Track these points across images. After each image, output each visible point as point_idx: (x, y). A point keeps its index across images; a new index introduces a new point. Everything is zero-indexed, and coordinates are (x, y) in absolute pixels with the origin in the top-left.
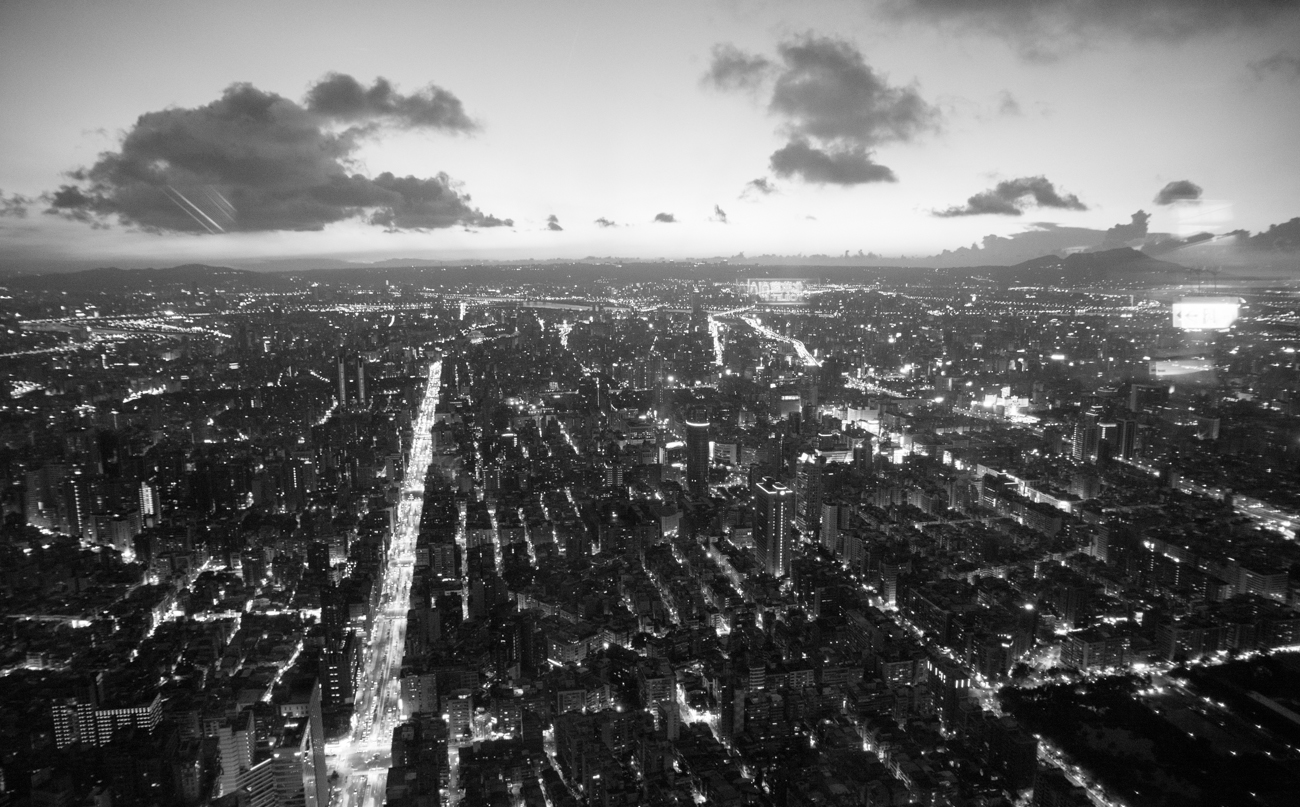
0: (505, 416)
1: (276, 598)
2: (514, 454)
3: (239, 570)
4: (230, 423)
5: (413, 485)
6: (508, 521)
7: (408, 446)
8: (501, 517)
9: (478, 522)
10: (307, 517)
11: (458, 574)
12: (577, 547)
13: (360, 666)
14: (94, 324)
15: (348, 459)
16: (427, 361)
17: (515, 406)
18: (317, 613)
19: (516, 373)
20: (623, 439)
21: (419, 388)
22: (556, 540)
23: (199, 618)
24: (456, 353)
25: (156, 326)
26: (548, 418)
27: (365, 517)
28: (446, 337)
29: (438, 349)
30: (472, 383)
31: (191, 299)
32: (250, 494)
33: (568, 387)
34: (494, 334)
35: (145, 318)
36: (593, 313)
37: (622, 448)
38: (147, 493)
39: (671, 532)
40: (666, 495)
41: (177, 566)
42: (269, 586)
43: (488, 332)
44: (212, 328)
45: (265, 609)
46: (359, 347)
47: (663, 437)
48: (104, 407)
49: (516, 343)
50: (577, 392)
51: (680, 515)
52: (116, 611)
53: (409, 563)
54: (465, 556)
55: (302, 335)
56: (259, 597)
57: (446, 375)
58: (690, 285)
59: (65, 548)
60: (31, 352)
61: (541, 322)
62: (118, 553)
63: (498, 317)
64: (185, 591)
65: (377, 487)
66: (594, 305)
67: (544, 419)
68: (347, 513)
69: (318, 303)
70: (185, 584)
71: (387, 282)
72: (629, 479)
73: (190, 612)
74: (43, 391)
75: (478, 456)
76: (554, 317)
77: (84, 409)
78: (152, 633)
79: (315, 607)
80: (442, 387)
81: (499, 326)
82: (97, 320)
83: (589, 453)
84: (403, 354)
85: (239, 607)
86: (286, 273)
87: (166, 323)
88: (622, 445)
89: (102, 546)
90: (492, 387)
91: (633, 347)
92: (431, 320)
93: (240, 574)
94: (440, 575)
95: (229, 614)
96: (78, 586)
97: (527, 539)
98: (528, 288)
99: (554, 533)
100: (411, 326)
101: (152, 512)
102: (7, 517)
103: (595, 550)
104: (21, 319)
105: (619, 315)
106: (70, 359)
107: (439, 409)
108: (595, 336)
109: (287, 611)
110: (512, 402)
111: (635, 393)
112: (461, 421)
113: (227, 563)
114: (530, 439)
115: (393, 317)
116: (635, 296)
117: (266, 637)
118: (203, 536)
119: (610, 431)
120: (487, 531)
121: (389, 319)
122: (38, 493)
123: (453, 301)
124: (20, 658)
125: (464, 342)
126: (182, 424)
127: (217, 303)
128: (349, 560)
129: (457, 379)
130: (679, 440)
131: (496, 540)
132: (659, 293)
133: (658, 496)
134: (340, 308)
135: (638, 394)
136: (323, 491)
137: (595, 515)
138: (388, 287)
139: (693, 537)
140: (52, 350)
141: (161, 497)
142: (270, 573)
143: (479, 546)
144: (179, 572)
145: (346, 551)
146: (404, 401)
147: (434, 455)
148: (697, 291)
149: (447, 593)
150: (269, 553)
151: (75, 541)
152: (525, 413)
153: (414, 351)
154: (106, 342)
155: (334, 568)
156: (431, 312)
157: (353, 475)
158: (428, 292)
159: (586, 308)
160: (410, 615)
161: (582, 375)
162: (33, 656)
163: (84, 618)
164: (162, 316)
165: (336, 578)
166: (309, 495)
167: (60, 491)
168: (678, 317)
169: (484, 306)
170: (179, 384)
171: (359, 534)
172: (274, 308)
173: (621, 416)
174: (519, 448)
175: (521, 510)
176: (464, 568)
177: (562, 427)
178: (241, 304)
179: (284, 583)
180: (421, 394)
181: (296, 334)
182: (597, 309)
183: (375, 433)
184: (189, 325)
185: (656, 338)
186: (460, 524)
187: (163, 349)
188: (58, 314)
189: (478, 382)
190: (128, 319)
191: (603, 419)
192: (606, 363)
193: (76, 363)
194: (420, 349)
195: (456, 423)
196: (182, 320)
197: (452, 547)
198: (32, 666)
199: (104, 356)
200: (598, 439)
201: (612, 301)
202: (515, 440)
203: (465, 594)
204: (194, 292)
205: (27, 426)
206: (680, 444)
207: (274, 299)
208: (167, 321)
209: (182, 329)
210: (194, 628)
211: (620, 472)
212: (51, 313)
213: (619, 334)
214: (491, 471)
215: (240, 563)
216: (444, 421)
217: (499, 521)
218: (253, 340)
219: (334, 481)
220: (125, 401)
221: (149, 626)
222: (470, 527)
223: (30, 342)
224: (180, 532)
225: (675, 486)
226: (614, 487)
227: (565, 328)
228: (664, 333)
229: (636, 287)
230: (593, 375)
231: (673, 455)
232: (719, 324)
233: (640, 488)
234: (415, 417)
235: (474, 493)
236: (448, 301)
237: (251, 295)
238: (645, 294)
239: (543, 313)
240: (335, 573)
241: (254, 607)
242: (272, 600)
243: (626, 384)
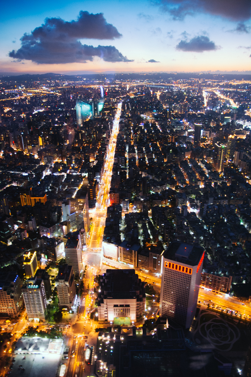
0: (141, 120)
1: (76, 170)
2: (142, 131)
3: (65, 161)
4: (62, 120)
5: (113, 139)
6: (140, 151)
7: (112, 128)
8: (138, 149)
9: (132, 151)
10: (83, 147)
11: (126, 166)
12: (160, 159)
13: (98, 190)
14: (24, 91)
15: (95, 131)
16: (117, 103)
17: (143, 117)
18: (87, 175)
19: (143, 107)
20: (175, 128)
21: (115, 111)
22: (154, 157)
23: (55, 174)
24: (126, 100)
25: (40, 91)
26: (153, 121)
27: (100, 148)
28: (123, 95)
29: (121, 99)
30: (130, 110)
31: (50, 84)
32: (68, 141)
33: (159, 111)
34: (137, 95)
35: (37, 89)
36: (167, 89)
37: (174, 131)
38: (40, 139)
39: (188, 157)
40: (187, 146)
41: (49, 160)
42: (74, 167)
43: (135, 94)
44: (56, 92)
45: (72, 173)
46: (97, 98)
47: (187, 128)
48: (28, 115)
49: (144, 98)
50: (162, 113)
51: (191, 152)
52: (34, 171)
53: (112, 162)
54: (127, 161)
55: (81, 94)
56: (71, 169)
57: (123, 107)
58: (198, 80)
59: (20, 153)
60: (8, 99)
61: (151, 91)
62: (34, 156)
63: (138, 90)
64: (51, 167)
65: (103, 140)
66: (167, 86)
67: (151, 121)
68: (95, 147)
69: (86, 85)
70: (51, 165)
71: (106, 78)
72: (176, 140)
73: (53, 173)
74: (12, 110)
75: (132, 131)
76: (155, 89)
77: (23, 115)
78: (43, 178)
79: (86, 173)
80: (122, 111)
81: (139, 92)
82: (25, 90)
83: (165, 132)
84: (110, 101)
85: (66, 172)
86: (76, 76)
87: (43, 91)
88: (174, 130)
89: (29, 154)
90: (136, 111)
91: (179, 100)
92: (119, 90)
93: (65, 163)
94: (120, 165)
95: (63, 174)
96: (24, 164)
97: (146, 156)
98: (148, 81)
99: (153, 155)
100: (112, 92)
101: (42, 145)
102: (6, 145)
103: (165, 161)
104: (5, 90)
105: (175, 90)
106: (18, 101)
107: (121, 117)
108: (168, 96)
109: (78, 174)
110: (142, 116)
111: (179, 114)
112: (127, 121)
113: (62, 159)
114: (147, 127)
115: (107, 89)
116: (180, 84)
117: (73, 180)
118: (55, 152)
119: (171, 125)
120: (134, 154)
121: (106, 89)
122: (13, 139)
123: (125, 84)
124: (11, 182)
125: (128, 97)
126: (49, 120)
127: (57, 85)
128: (95, 160)
129: (126, 108)
130: (192, 129)
131: (137, 157)
132: (188, 83)
133: (185, 146)
134: (92, 86)
135: (180, 114)
136: (88, 140)
137: (166, 150)
138: (106, 80)
139: (194, 158)
140: (13, 98)
141: (44, 141)
142: (74, 163)
143: (132, 158)
144: (50, 161)
145: (94, 158)
146: (111, 115)
147: (119, 131)
148: (200, 82)
149: (122, 171)
150: (74, 158)
151: (22, 152)
152: (146, 119)
154: (28, 96)
155: (91, 162)
156: (119, 88)
157: (96, 136)
158: (118, 82)
159: (165, 87)
160: (112, 176)
161: (163, 108)
162: (15, 182)
163: (26, 173)
164: (42, 89)
165: (92, 165)
166: (84, 141)
167: (18, 139)
168: (194, 91)
169: (134, 86)
170: (47, 108)
171: (98, 153)
172: (73, 86)
173: (175, 121)
174: (144, 130)
175: (144, 148)
176: (127, 164)
177: (157, 124)
178: (64, 85)
179: (77, 166)
180: (115, 112)
181: (79, 94)
182: (168, 88)
183: (102, 124)
184: (50, 91)
185: (186, 97)
186: (126, 151)
187: (43, 98)
188: (14, 88)
189: (132, 109)
190: (33, 89)
191: (169, 122)
192: (170, 104)
193: (20, 102)
194: (115, 99)
195: (126, 122)
196: (47, 90)
197: (124, 158)
198: (14, 184)
199: (27, 100)
200: (168, 128)
201: (173, 85)
202: (143, 127)
203: (127, 171)
204: (51, 81)
205: (9, 120)
206: (192, 130)
207: (73, 83)
208: (44, 90)
209: (48, 93)
210: (54, 177)
211: (174, 138)
212: (13, 88)
213: (175, 96)
214: (136, 136)
215: (65, 160)
216: (122, 121)
217: (138, 151)
218: (67, 96)
219: (91, 137)
220: (33, 113)
221: (42, 176)
222: (129, 152)
223: (8, 96)
224: (49, 151)
225: (190, 143)
226: (172, 142)
227: (158, 94)
228: (189, 96)
229: (180, 81)
230: (167, 108)
231: (190, 134)
232: (207, 93)
233: (179, 143)
234: (114, 119)
235: (131, 142)
236: (124, 84)
237: (66, 82)
238: (184, 83)
239: (152, 88)
240: (91, 164)
241: (70, 172)
242: (74, 170)
243: (176, 111)
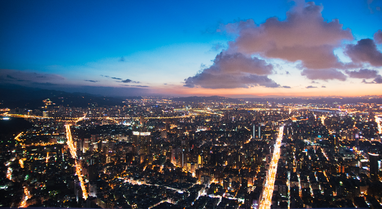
0: (303, 145)
1: (232, 194)
2: (306, 158)
3: (222, 183)
4: (223, 140)
5: (274, 165)
6: (304, 180)
7: (272, 152)
9: (294, 179)
10: (242, 170)
11: (287, 195)
12: (328, 191)
14: (190, 111)
15: (255, 155)
16: (278, 126)
17: (306, 142)
18: (243, 200)
19: (307, 132)
20: (344, 156)
21: (276, 134)
22: (320, 189)
23: (210, 196)
24: (288, 124)
25: (205, 112)
26: (318, 147)
27: (259, 172)
28: (285, 119)
29: (282, 123)
30: (293, 134)
31: (214, 105)
32: (226, 162)
33: (324, 137)
34: (300, 119)
35: (202, 110)
36: (332, 114)
37: (344, 159)
38: (200, 158)
39: (364, 193)
40: (361, 178)
41: (206, 180)
42: (230, 190)
43: (298, 118)
44: (219, 113)
45: (228, 197)
46: (259, 120)
47: (359, 158)
48: (191, 133)
49: (307, 122)
50: (327, 139)
51: (367, 187)
52: (190, 190)
53: (271, 189)
54: (289, 189)
55: (243, 116)
56: (227, 193)
57: (285, 131)
58: (368, 105)
59: (179, 169)
60: (175, 117)
61: (315, 116)
62: (191, 174)
63: (301, 114)
64: (207, 187)
65: (263, 164)
66: (333, 111)
67: (316, 147)
68: (254, 171)
69: (248, 107)
70: (207, 185)
71: (267, 102)
72: (347, 171)
73: (208, 194)
74: (177, 127)
75: (294, 157)
76: (319, 114)
77: (187, 133)
78: (198, 198)
79: (243, 199)
80: (283, 135)
81: (301, 116)
82: (191, 110)
83: (332, 160)
84: (272, 124)
85: (221, 195)
86: (239, 99)
87: (208, 111)
88: (344, 158)
89: (187, 171)
90: (299, 136)
91: (347, 125)
92: (281, 114)
93: (222, 185)
94: (281, 194)
95: (218, 196)
96: (181, 181)
97: (310, 187)
98: (311, 105)
99: (320, 186)
100: (274, 115)
101: (200, 164)
102: (167, 160)
103: (335, 194)
104: (174, 109)
105: (342, 115)
106: (184, 120)
107: (283, 141)
108: (333, 121)
109: (234, 198)
110: (305, 141)
111: (348, 141)
112: (289, 146)
113: (219, 181)
114: (311, 153)
115: (269, 112)
116: (347, 108)
117: (228, 205)
118: (213, 172)
119: (339, 153)
120: (297, 182)
121: (268, 113)
122: (174, 155)
123: (287, 108)
124: (166, 199)
125: (290, 121)
126: (210, 139)
127: (221, 106)
128: (253, 185)
129: (288, 132)
130: (366, 159)
131: (300, 186)
132: (356, 108)
133: (358, 178)
134: (254, 109)
135: (349, 141)
136: (247, 163)
137: (334, 181)
138: (268, 103)
139: (374, 196)
140: (180, 117)
141: (203, 160)
142: (230, 186)
143: (294, 187)
144: (206, 182)
145: (253, 182)
146: (272, 138)
147: (281, 155)
148: (371, 107)
149: (283, 201)
150: (231, 180)
151: (181, 169)
152: (310, 145)
153: (275, 123)
154: (192, 116)
155: (249, 188)
156: (281, 111)
157: (256, 159)
158: (279, 105)
159: (330, 112)
160: (271, 206)
161: (329, 133)
162: (169, 198)
163: (182, 190)
164: (206, 109)
165: (249, 191)
166: (243, 164)
167: (179, 155)
168: (364, 116)
169: (297, 110)
170: (210, 128)
171: (257, 178)
172: (236, 108)
173: (344, 149)
174: (308, 156)
175: (308, 177)
176: (289, 193)
177: (322, 150)
178: (227, 107)
179: (234, 190)
180: (277, 136)
181: (241, 116)
182: (334, 112)
183: (263, 147)
185: (355, 123)
186: (288, 179)
187: (206, 118)
188: (182, 108)
189: (295, 134)
190: (198, 110)
191: (336, 149)
192: (337, 130)
193: (185, 121)
194: (277, 122)
195: (288, 146)
196: (211, 111)
197: (285, 186)
198: (169, 201)
199: (192, 119)
200: (335, 156)
201: (340, 110)
202: (307, 153)
203: (289, 202)
204: (215, 103)
205: (173, 136)
206: (367, 161)
207: (236, 106)
208: (208, 110)
209: (212, 113)
210: (209, 199)
211: (344, 168)
212: (181, 107)
213: (342, 121)
214: (299, 163)
215: (222, 181)
216: (284, 145)
217: (301, 179)
218: (230, 117)
219: (250, 160)
220: (196, 132)
221: (197, 196)
222: (291, 180)
223: (175, 115)
224: (207, 170)
225: (365, 176)
226: (341, 173)
227: (323, 118)
228: (358, 121)
229: (347, 105)
230: (333, 134)
231: (364, 164)
232: (381, 119)
233: (351, 174)
234: (275, 143)
235: (293, 169)
236: (285, 108)
237: (229, 104)
238: (351, 107)
239: (315, 113)
240: (249, 189)
241: (226, 196)
242: (230, 194)
243: (345, 138)
